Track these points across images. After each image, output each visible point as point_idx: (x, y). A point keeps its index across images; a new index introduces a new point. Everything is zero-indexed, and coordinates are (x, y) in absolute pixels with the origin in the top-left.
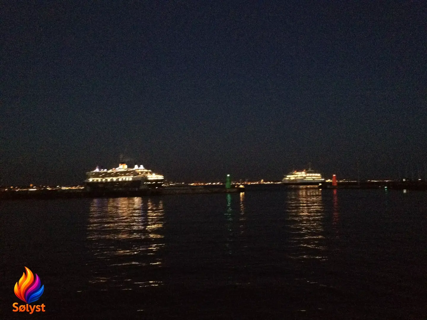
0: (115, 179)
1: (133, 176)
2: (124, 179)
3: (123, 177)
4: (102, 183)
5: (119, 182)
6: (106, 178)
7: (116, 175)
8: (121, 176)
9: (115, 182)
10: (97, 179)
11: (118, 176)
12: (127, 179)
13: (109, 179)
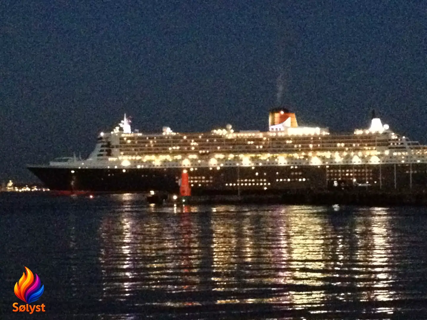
7: (278, 145)
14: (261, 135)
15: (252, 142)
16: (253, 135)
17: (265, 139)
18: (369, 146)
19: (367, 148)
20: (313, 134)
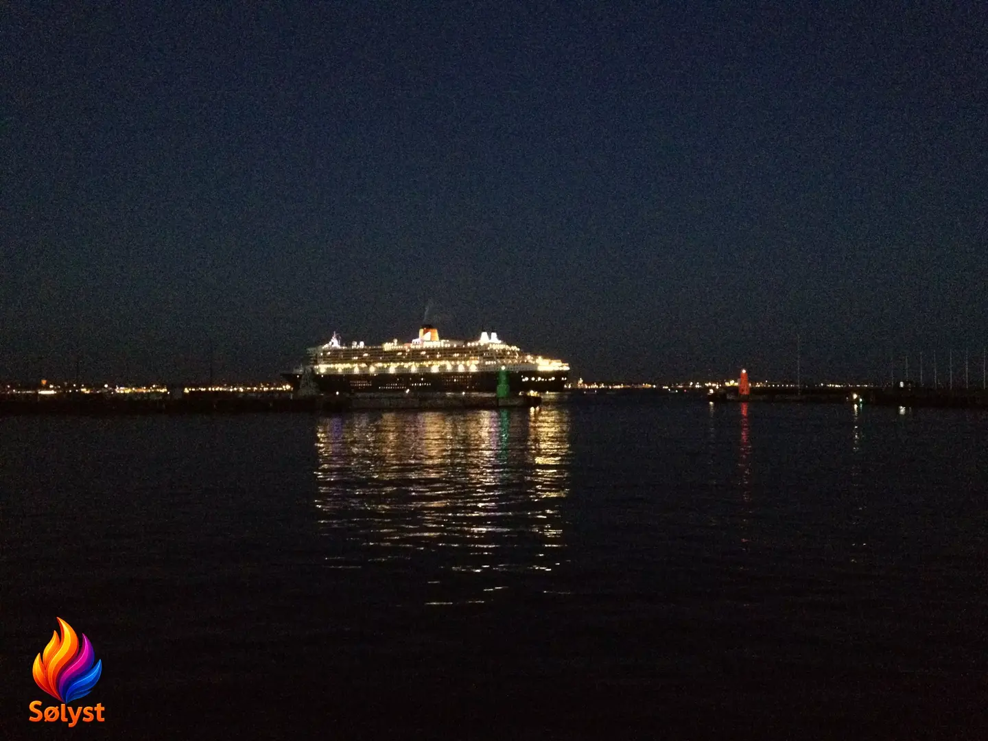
0: (413, 367)
1: (477, 362)
2: (449, 368)
3: (443, 363)
4: (365, 376)
5: (429, 376)
6: (380, 365)
7: (415, 356)
8: (433, 358)
9: (416, 377)
10: (348, 366)
11: (423, 359)
12: (461, 369)
13: (392, 368)
14: (406, 347)
15: (400, 354)
16: (402, 347)
17: (409, 350)
18: (475, 356)
19: (473, 358)
20: (439, 346)
